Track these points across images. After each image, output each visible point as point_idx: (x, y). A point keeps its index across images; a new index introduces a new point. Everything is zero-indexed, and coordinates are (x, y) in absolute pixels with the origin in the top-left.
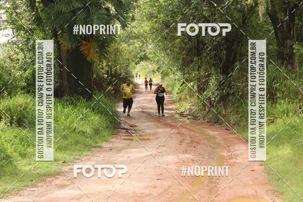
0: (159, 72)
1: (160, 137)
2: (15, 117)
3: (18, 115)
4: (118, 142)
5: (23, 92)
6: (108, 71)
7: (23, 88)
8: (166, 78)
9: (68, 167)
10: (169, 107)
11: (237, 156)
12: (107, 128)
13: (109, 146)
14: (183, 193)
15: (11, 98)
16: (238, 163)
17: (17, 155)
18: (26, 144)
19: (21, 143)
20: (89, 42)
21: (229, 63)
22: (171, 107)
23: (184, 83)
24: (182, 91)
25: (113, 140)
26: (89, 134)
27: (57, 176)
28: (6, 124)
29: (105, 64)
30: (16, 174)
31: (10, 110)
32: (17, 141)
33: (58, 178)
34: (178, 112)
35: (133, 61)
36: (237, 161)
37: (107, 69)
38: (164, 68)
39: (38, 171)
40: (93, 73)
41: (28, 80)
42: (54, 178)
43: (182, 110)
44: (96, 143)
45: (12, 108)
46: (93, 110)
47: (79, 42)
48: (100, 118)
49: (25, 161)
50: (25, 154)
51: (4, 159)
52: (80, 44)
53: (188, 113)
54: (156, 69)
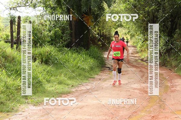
0: (128, 34)
1: (129, 73)
2: (44, 59)
3: (46, 57)
4: (104, 75)
5: (49, 44)
6: (99, 33)
7: (49, 42)
8: (133, 38)
9: (75, 89)
10: (134, 55)
11: (176, 86)
12: (98, 66)
13: (99, 77)
14: (144, 107)
15: (42, 47)
16: (177, 90)
17: (45, 81)
18: (50, 74)
19: (47, 74)
20: (88, 15)
21: (172, 30)
22: (136, 55)
23: (144, 41)
24: (143, 46)
25: (101, 74)
26: (87, 70)
27: (68, 94)
28: (39, 62)
29: (97, 29)
30: (45, 92)
31: (41, 55)
32: (45, 73)
33: (69, 95)
34: (140, 58)
35: (113, 27)
36: (177, 89)
37: (98, 32)
38: (132, 32)
39: (57, 91)
40: (90, 34)
41: (52, 37)
42: (66, 95)
43: (143, 57)
44: (91, 75)
45: (42, 53)
46: (90, 56)
47: (82, 15)
48: (94, 60)
49: (50, 85)
50: (50, 81)
51: (37, 83)
52: (83, 16)
53: (146, 59)
54: (127, 32)
